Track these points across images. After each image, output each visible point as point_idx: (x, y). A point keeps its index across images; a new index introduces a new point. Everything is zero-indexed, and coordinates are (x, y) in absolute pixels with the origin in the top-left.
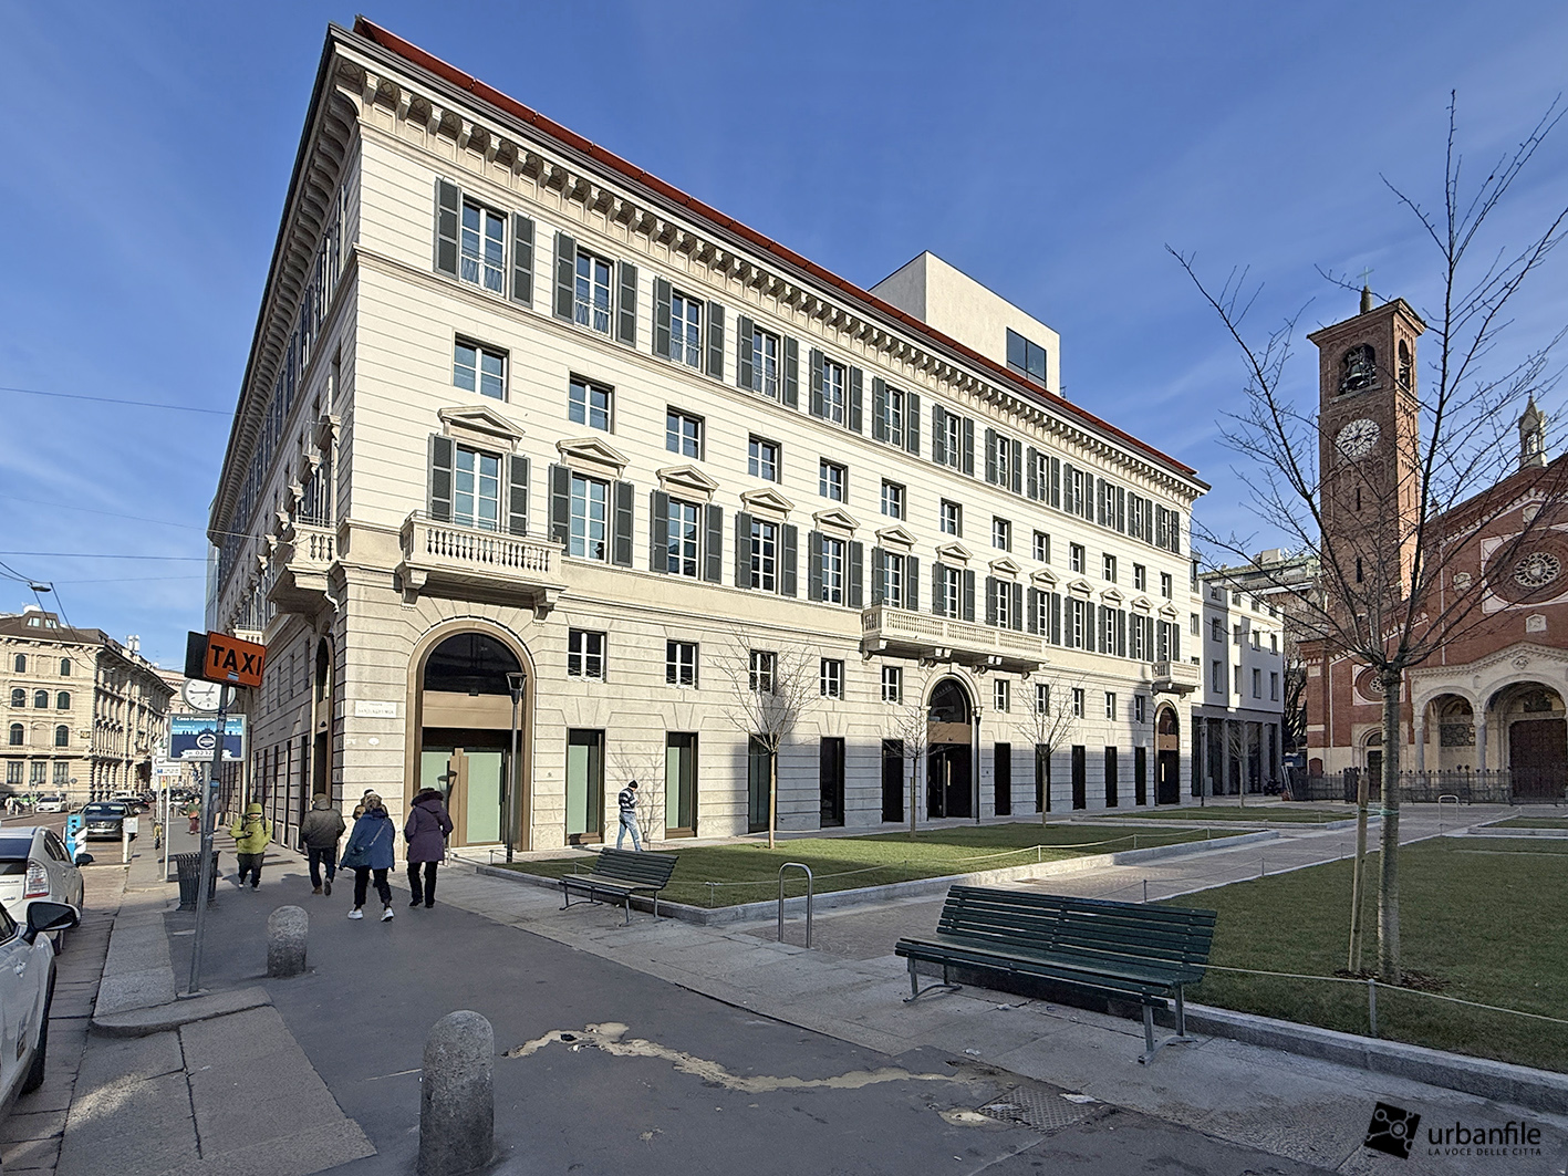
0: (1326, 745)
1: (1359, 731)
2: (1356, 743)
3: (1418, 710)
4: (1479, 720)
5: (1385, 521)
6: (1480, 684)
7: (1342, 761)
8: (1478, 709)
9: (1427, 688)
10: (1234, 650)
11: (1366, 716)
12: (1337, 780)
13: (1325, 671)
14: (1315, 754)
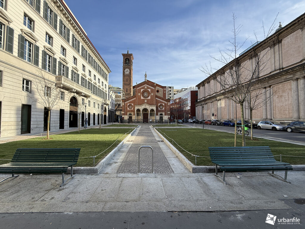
0: (124, 115)
1: (128, 113)
2: (128, 115)
3: (135, 111)
4: (141, 113)
5: (130, 84)
6: (141, 108)
7: (126, 117)
8: (141, 111)
9: (136, 108)
10: (110, 99)
11: (129, 111)
12: (126, 120)
13: (124, 104)
14: (123, 116)
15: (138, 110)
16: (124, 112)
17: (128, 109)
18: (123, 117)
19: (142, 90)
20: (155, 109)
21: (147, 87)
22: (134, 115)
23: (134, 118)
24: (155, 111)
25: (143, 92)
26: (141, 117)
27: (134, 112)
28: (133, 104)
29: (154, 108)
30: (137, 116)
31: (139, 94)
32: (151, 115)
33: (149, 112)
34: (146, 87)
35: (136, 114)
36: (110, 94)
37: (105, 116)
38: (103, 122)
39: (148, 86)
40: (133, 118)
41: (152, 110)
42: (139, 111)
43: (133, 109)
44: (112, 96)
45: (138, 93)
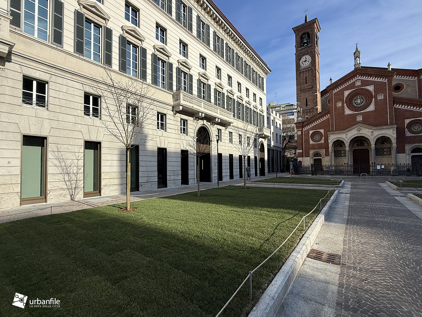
0: (303, 157)
1: (312, 152)
2: (311, 155)
3: (330, 145)
4: (347, 149)
5: (313, 87)
6: (347, 136)
7: (307, 162)
8: (347, 145)
9: (333, 138)
10: (272, 127)
11: (313, 147)
12: (306, 168)
13: (302, 133)
14: (299, 159)
15: (339, 143)
16: (302, 149)
17: (311, 142)
18: (300, 162)
19: (346, 93)
20: (395, 136)
21: (362, 81)
22: (327, 154)
23: (326, 161)
24: (394, 141)
25: (351, 97)
26: (347, 160)
27: (327, 148)
28: (322, 131)
29: (391, 133)
30: (335, 156)
31: (339, 104)
32: (379, 152)
33: (373, 146)
34: (358, 84)
35: (333, 154)
36: (272, 118)
37: (262, 160)
38: (258, 172)
39: (365, 78)
40: (324, 163)
41: (383, 140)
42: (341, 146)
43: (322, 141)
44: (276, 120)
45: (336, 102)
